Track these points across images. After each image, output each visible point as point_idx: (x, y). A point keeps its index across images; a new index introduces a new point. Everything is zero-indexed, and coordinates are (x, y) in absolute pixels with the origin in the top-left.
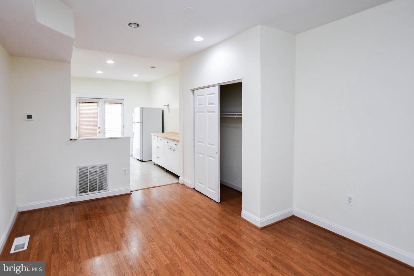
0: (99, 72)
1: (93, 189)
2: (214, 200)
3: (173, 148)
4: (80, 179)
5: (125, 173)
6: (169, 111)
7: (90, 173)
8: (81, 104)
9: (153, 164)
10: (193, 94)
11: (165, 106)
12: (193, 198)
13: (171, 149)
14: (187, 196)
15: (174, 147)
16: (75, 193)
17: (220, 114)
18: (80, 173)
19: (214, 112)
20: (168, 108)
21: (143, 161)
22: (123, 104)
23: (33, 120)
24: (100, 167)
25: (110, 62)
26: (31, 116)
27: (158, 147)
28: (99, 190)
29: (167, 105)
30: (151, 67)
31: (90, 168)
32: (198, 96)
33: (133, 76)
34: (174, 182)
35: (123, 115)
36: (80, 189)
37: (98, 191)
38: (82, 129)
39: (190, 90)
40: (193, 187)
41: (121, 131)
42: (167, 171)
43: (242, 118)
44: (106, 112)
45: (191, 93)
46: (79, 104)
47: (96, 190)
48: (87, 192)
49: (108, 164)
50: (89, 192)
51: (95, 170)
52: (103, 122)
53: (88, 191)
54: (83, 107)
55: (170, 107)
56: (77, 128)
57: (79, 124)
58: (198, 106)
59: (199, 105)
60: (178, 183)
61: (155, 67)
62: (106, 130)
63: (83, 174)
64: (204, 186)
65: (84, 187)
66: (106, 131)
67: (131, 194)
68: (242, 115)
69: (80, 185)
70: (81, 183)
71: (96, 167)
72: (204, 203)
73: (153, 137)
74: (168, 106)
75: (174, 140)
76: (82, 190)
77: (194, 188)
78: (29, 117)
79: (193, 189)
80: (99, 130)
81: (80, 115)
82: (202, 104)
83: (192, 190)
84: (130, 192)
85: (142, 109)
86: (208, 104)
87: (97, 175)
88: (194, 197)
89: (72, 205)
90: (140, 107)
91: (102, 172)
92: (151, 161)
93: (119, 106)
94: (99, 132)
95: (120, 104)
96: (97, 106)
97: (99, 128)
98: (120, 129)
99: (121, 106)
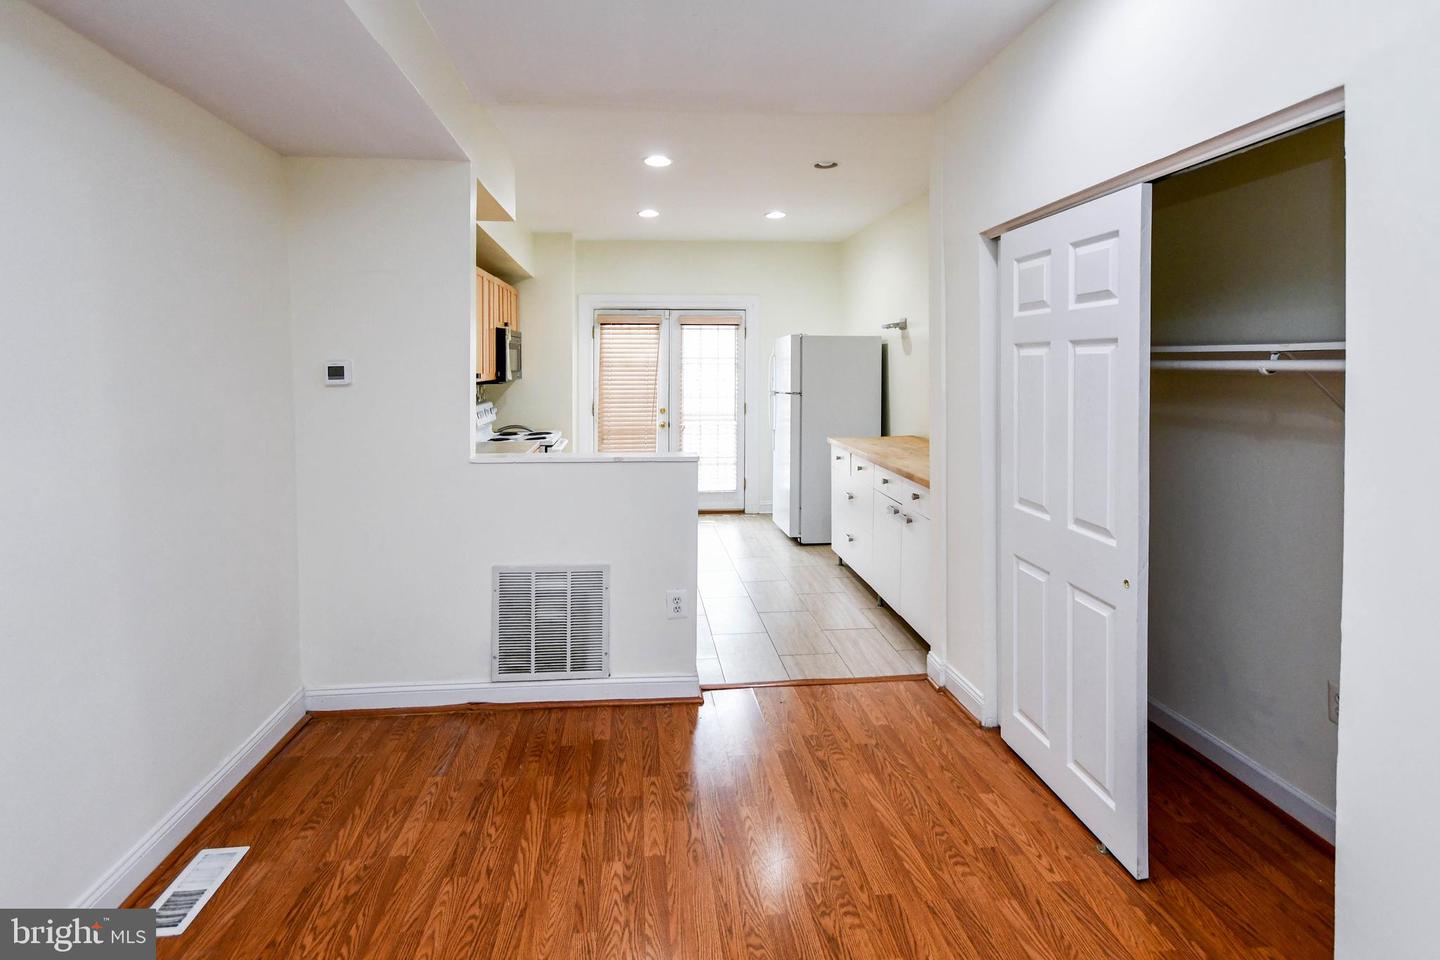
0: (649, 214)
1: (551, 663)
2: (1108, 852)
3: (904, 509)
4: (503, 616)
5: (677, 609)
6: (908, 349)
7: (539, 595)
8: (609, 331)
9: (838, 562)
10: (996, 256)
11: (889, 327)
12: (983, 796)
13: (896, 512)
14: (948, 775)
15: (909, 507)
16: (487, 669)
17: (1154, 356)
18: (503, 594)
19: (1115, 341)
20: (905, 338)
21: (801, 544)
22: (742, 328)
23: (348, 385)
24: (577, 575)
25: (658, 161)
26: (342, 369)
27: (851, 497)
28: (573, 669)
29: (896, 325)
30: (818, 166)
31: (539, 575)
32: (1019, 261)
33: (768, 216)
34: (903, 671)
35: (741, 365)
36: (505, 655)
37: (568, 674)
38: (609, 414)
39: (980, 239)
40: (987, 720)
41: (735, 423)
42: (883, 604)
43: (1339, 377)
44: (683, 356)
45: (983, 249)
46: (602, 329)
47: (562, 668)
48: (528, 671)
49: (608, 567)
50: (538, 670)
51: (556, 585)
52: (674, 390)
53: (533, 668)
54: (615, 341)
55: (910, 330)
56: (596, 411)
57: (601, 395)
58: (1017, 313)
59: (1023, 307)
60: (922, 679)
61: (834, 165)
62: (685, 418)
63: (513, 597)
64: (1047, 743)
65: (518, 648)
66: (684, 424)
67: (702, 704)
68: (1340, 355)
69: (504, 639)
70: (509, 632)
71: (562, 575)
72: (1045, 861)
73: (835, 453)
74: (903, 326)
75: (910, 477)
76: (512, 661)
77: (995, 725)
78: (336, 372)
79: (989, 730)
80: (660, 419)
81: (605, 368)
82: (1042, 304)
83: (987, 735)
84: (696, 693)
85: (800, 341)
86: (1072, 297)
87: (564, 608)
88: (988, 789)
89: (475, 713)
90: (792, 336)
91: (586, 596)
92: (830, 544)
93: (728, 334)
94: (663, 426)
95: (734, 327)
96: (658, 334)
97: (662, 411)
98: (733, 418)
99: (737, 335)
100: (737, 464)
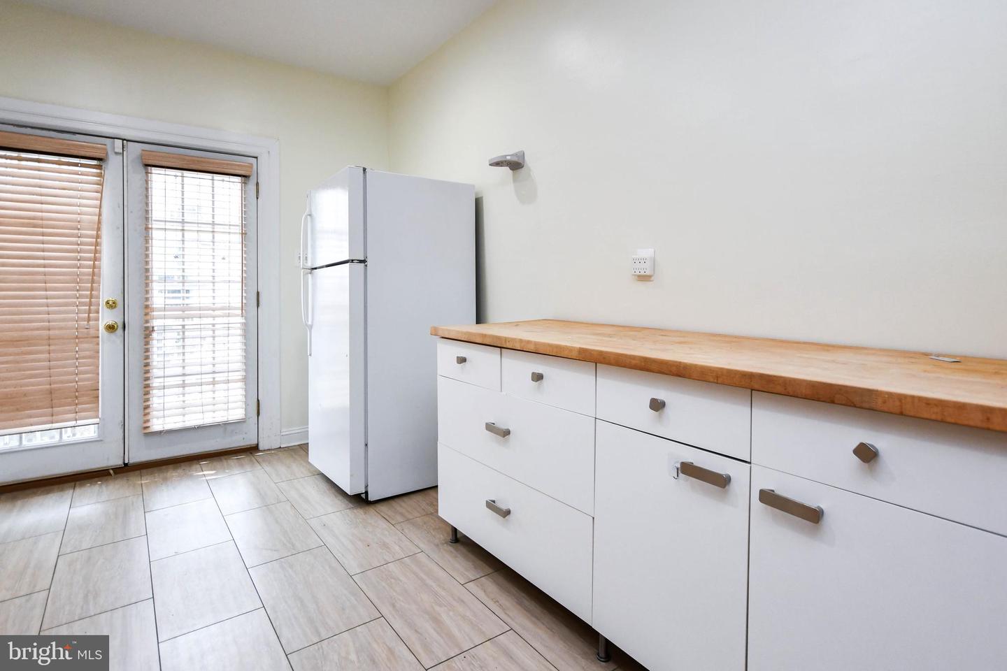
9: (450, 537)
20: (521, 180)
21: (366, 502)
22: (253, 181)
29: (508, 162)
35: (249, 234)
41: (243, 321)
52: (134, 270)
55: (531, 166)
66: (152, 323)
74: (517, 163)
80: (106, 317)
85: (363, 180)
93: (230, 188)
94: (112, 327)
95: (238, 179)
96: (100, 175)
97: (111, 305)
98: (239, 312)
99: (244, 191)
100: (245, 380)
